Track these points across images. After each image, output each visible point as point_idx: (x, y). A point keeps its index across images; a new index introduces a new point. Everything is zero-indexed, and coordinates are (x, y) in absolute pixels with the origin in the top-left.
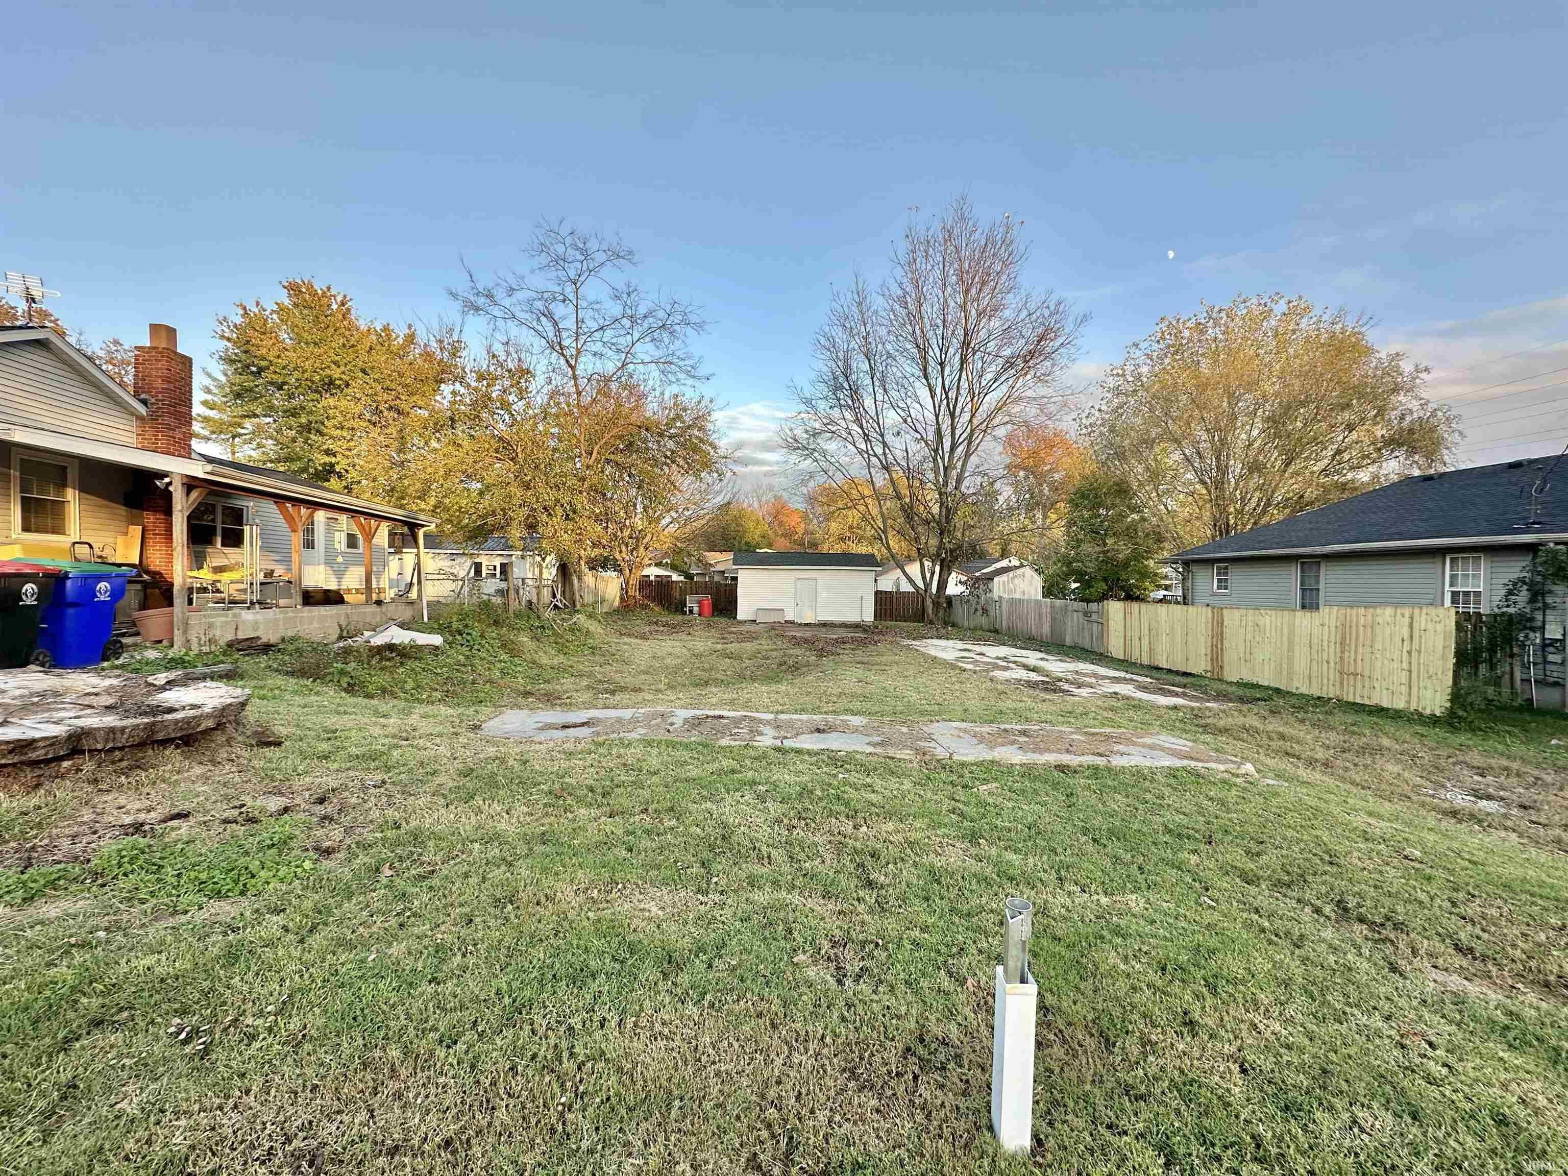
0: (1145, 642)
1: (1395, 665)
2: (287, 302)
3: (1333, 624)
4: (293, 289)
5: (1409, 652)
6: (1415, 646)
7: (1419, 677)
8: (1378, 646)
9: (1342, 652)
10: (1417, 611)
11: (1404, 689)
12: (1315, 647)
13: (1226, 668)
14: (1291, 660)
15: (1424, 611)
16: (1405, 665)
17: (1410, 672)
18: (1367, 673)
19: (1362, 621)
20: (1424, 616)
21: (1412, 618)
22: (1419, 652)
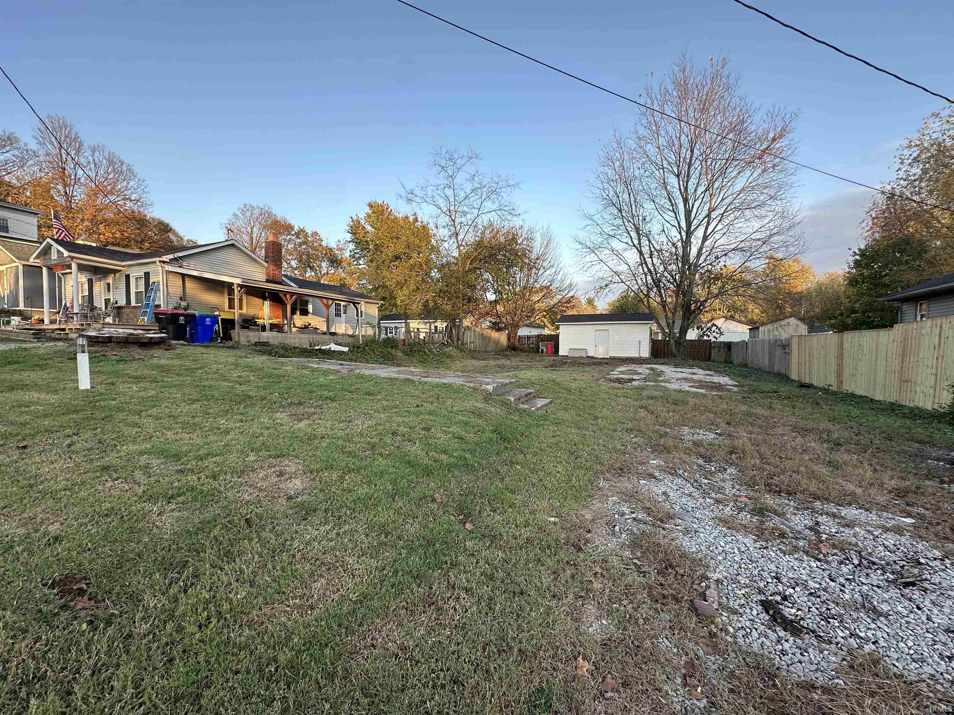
0: (807, 365)
1: (929, 371)
2: (370, 212)
3: (899, 341)
4: (370, 206)
5: (937, 359)
6: (941, 353)
7: (941, 380)
8: (921, 356)
9: (902, 363)
10: (944, 320)
11: (932, 391)
12: (889, 360)
13: (844, 383)
14: (875, 371)
15: (948, 320)
16: (934, 371)
17: (936, 375)
18: (913, 381)
19: (914, 335)
20: (948, 325)
21: (941, 327)
22: (943, 357)
